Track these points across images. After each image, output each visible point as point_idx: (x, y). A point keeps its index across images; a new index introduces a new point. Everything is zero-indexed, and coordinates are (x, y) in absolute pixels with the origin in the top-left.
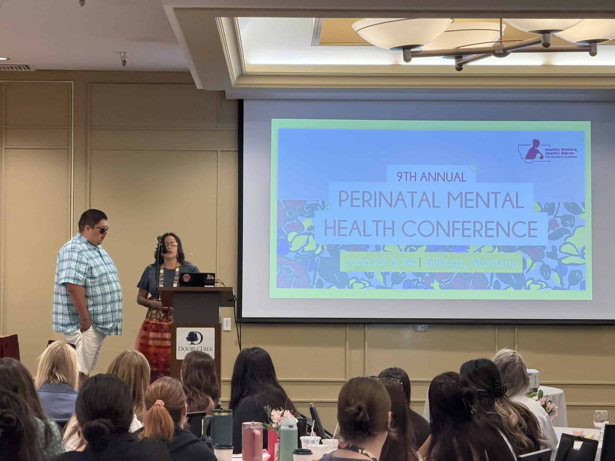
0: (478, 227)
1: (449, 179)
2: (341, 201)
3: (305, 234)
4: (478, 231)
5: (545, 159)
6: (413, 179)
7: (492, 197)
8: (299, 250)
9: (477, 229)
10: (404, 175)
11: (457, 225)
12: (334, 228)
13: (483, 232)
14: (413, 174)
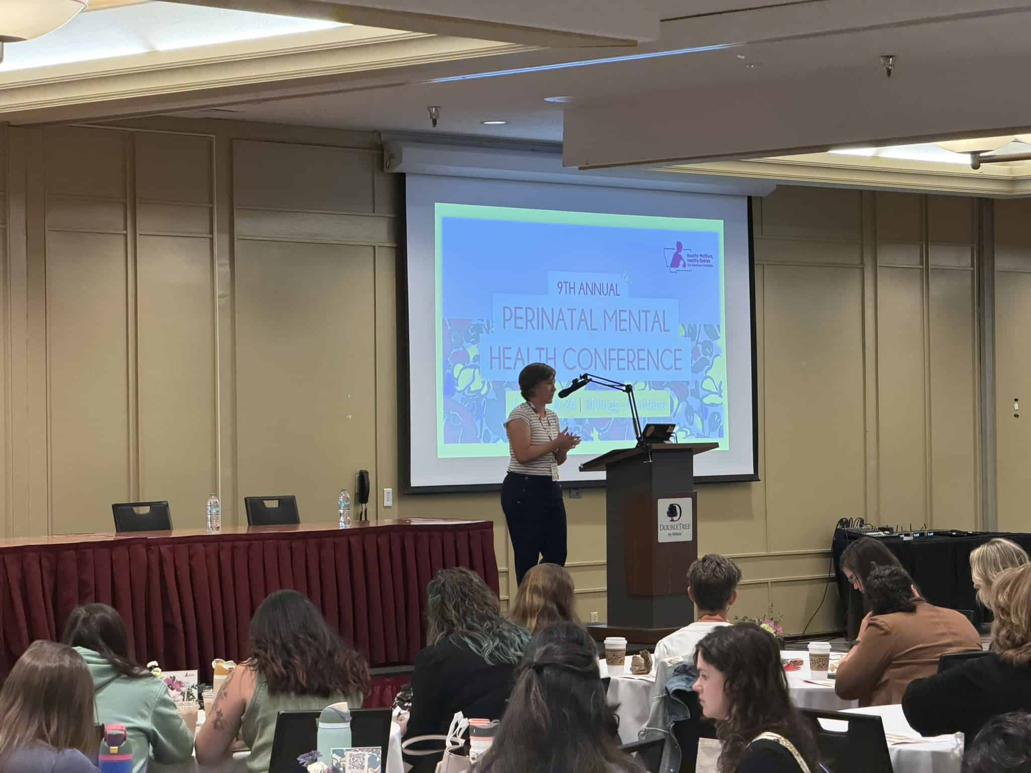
0: (631, 356)
1: (605, 293)
2: (505, 320)
3: (471, 367)
5: (687, 268)
6: (572, 290)
7: (643, 314)
8: (465, 389)
9: (630, 360)
10: (564, 285)
11: (614, 355)
12: (499, 358)
13: (635, 363)
14: (572, 286)
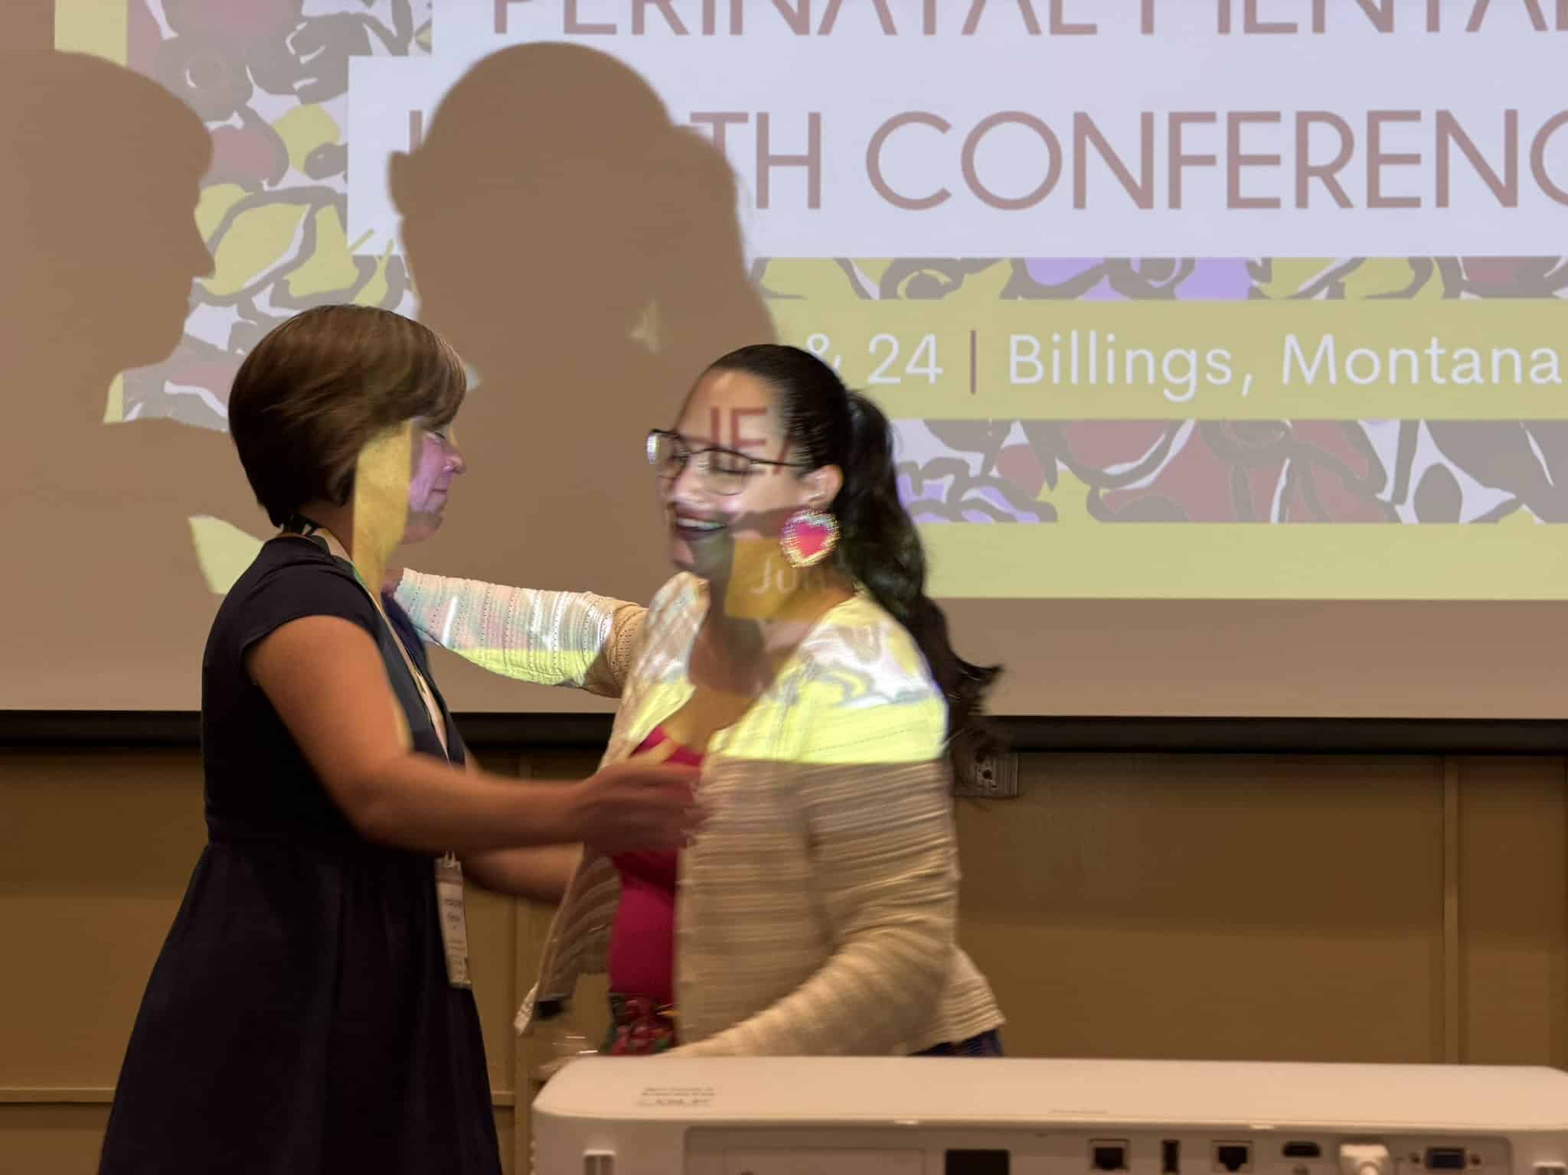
0: (1324, 145)
3: (295, 196)
4: (1327, 174)
8: (258, 288)
9: (1315, 159)
11: (1196, 139)
13: (1353, 178)
